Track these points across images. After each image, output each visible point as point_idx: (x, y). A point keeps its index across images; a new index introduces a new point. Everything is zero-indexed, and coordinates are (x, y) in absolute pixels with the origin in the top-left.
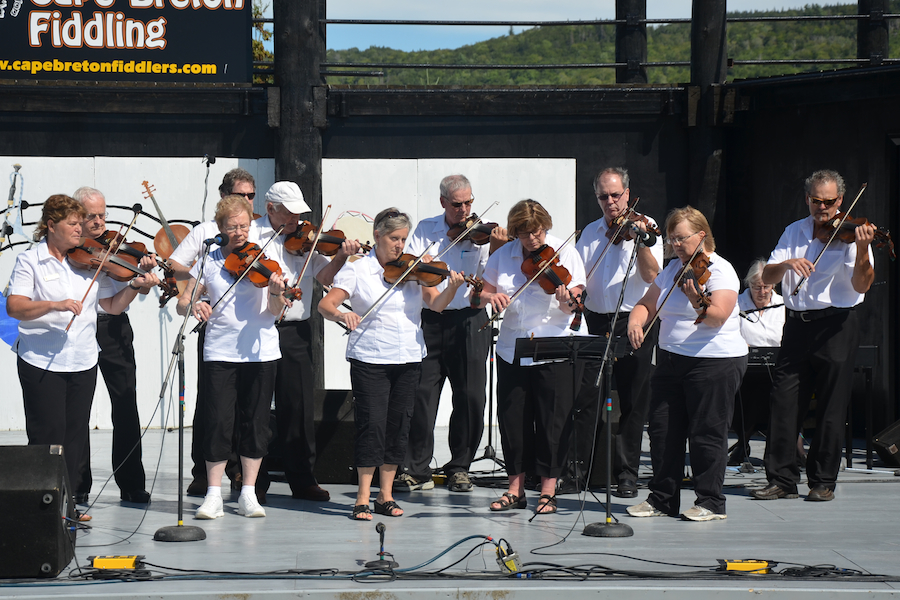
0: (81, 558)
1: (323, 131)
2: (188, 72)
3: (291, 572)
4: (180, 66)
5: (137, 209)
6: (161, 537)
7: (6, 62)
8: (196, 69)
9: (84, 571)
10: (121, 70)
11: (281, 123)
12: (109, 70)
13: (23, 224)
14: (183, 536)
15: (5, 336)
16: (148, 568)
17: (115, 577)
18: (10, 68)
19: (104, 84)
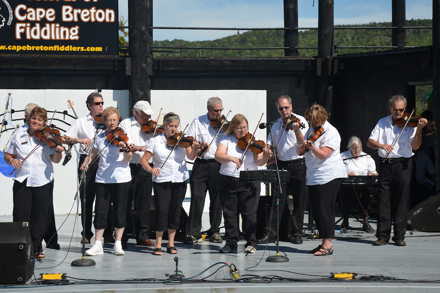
0: (37, 274)
1: (151, 77)
2: (89, 50)
3: (134, 280)
5: (65, 113)
6: (75, 264)
7: (5, 46)
8: (93, 49)
9: (38, 281)
10: (58, 50)
11: (132, 73)
12: (52, 50)
13: (12, 120)
14: (84, 264)
15: (3, 171)
16: (68, 279)
17: (52, 283)
18: (6, 49)
19: (50, 56)
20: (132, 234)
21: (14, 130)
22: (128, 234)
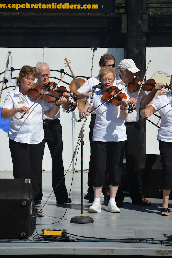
0: (38, 230)
1: (147, 35)
2: (86, 8)
3: (133, 239)
4: (82, 6)
5: (62, 71)
6: (74, 221)
7: (5, 4)
8: (89, 6)
9: (40, 236)
10: (55, 8)
11: (127, 31)
12: (50, 8)
13: (12, 78)
14: (83, 221)
15: (4, 128)
16: (68, 235)
17: (53, 240)
18: (7, 7)
19: (48, 14)
20: (127, 192)
21: (14, 88)
22: (123, 192)
